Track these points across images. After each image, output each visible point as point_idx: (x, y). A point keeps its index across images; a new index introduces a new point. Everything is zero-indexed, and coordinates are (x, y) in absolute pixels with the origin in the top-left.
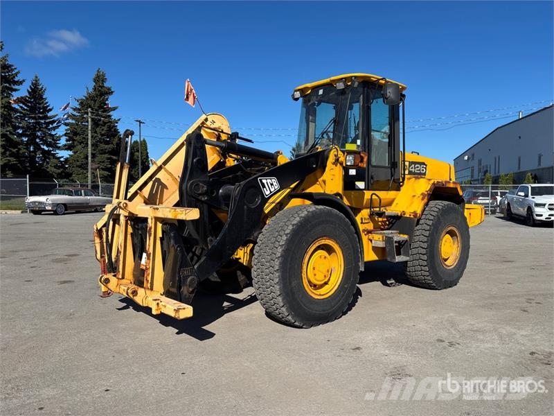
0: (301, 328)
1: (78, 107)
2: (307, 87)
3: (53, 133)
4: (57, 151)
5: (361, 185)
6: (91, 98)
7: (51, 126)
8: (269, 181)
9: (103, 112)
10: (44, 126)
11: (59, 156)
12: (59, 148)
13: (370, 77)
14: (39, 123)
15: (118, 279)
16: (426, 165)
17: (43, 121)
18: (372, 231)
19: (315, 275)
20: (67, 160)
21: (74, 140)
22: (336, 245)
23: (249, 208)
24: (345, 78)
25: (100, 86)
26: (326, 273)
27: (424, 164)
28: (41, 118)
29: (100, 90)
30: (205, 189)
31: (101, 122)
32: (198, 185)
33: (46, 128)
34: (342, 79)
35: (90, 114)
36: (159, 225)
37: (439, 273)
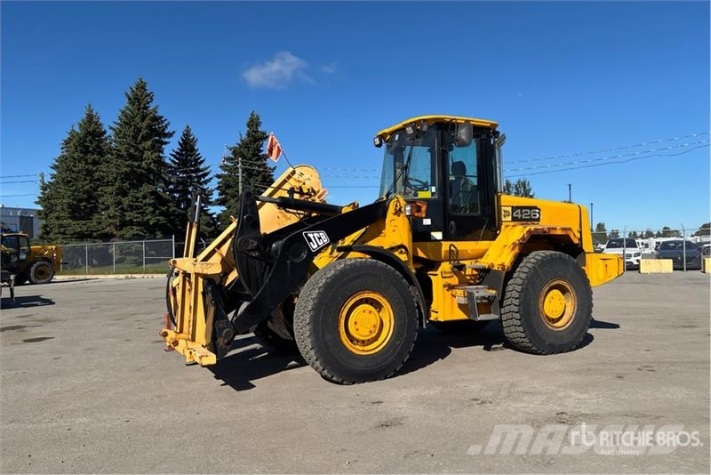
0: (341, 384)
1: (232, 156)
2: (385, 133)
3: (205, 187)
4: (209, 207)
5: (438, 235)
6: (245, 145)
7: (203, 180)
8: (316, 235)
9: (257, 160)
10: (196, 180)
11: (210, 212)
12: (211, 203)
13: (443, 119)
14: (190, 177)
15: (176, 332)
16: (539, 210)
17: (194, 175)
18: (457, 286)
19: (357, 330)
20: (219, 216)
21: (227, 194)
22: (382, 299)
23: (292, 263)
24: (415, 122)
25: (253, 132)
26: (373, 329)
27: (536, 208)
28: (192, 172)
29: (253, 136)
30: (255, 245)
31: (255, 172)
32: (247, 241)
33: (198, 182)
34: (411, 123)
35: (240, 164)
36: (201, 280)
37: (540, 334)
